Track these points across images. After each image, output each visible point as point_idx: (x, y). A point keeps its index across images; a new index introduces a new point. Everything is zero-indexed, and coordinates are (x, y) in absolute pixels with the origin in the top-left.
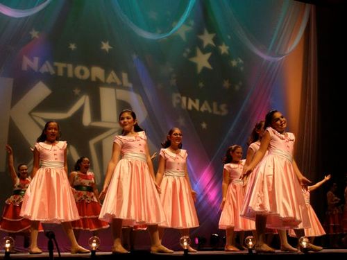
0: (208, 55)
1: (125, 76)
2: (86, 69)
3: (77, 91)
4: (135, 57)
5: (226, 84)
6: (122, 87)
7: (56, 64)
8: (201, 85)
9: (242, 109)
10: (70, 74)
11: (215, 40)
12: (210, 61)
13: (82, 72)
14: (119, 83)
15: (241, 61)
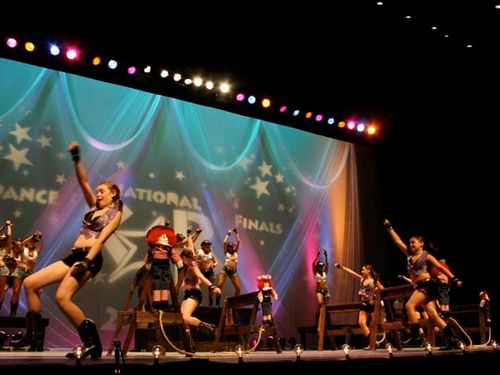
0: (266, 183)
1: (195, 200)
2: (162, 194)
3: (154, 213)
4: (204, 185)
5: (281, 207)
6: (192, 210)
7: (137, 190)
8: (260, 208)
9: (294, 228)
10: (149, 199)
11: (272, 171)
12: (268, 188)
13: (159, 197)
14: (190, 207)
15: (293, 188)
